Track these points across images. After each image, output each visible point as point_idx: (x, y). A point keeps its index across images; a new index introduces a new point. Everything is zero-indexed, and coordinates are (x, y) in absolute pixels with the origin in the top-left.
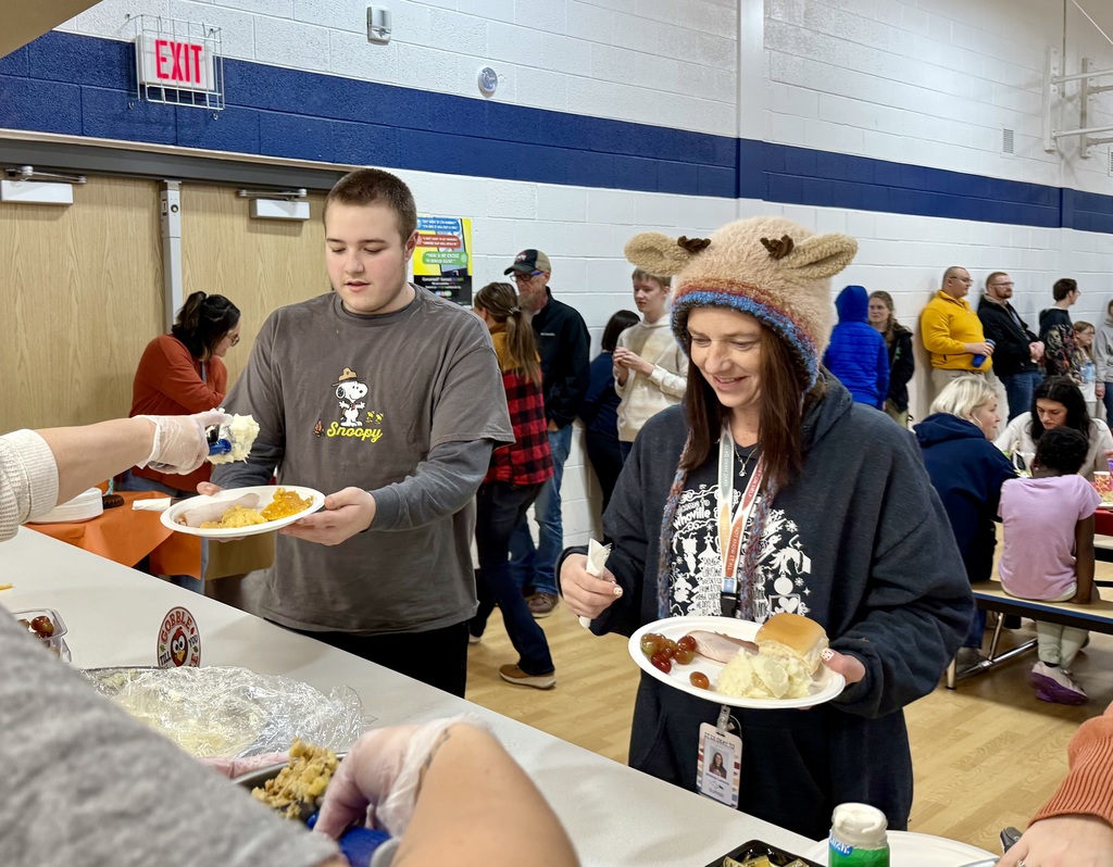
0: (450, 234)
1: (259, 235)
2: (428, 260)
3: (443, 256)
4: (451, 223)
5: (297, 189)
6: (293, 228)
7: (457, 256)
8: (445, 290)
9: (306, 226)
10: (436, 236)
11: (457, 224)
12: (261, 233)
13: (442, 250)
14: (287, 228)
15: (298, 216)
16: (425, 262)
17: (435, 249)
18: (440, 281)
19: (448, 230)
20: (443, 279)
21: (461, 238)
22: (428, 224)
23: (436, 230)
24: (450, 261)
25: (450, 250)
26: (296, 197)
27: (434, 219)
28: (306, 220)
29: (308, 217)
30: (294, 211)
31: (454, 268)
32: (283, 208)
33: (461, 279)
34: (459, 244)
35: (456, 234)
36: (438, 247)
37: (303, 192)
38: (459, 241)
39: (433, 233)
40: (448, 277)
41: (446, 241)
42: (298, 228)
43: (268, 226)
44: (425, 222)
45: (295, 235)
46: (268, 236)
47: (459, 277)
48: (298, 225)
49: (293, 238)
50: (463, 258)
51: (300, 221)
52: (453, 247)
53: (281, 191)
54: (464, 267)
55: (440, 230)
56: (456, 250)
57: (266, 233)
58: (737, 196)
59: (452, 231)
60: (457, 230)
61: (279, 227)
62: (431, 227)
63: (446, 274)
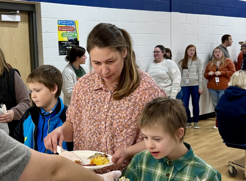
0: (71, 26)
1: (2, 27)
2: (63, 36)
3: (69, 34)
4: (71, 22)
5: (16, 11)
6: (15, 25)
7: (73, 34)
8: (69, 46)
9: (19, 24)
10: (66, 27)
11: (73, 23)
12: (3, 27)
13: (68, 32)
14: (13, 25)
15: (16, 20)
16: (62, 36)
17: (66, 32)
18: (68, 43)
19: (70, 25)
20: (69, 42)
21: (75, 27)
22: (63, 23)
23: (66, 25)
24: (71, 36)
25: (71, 32)
26: (16, 13)
27: (65, 21)
28: (19, 22)
29: (20, 20)
30: (15, 18)
31: (73, 38)
32: (11, 18)
33: (75, 42)
34: (74, 30)
35: (73, 26)
36: (67, 31)
37: (18, 12)
38: (74, 29)
39: (65, 26)
40: (71, 42)
41: (69, 29)
42: (16, 25)
43: (6, 24)
44: (62, 22)
45: (16, 27)
46: (6, 28)
47: (75, 41)
48: (16, 24)
49: (15, 28)
50: (76, 35)
51: (17, 22)
52: (72, 31)
53: (10, 12)
54: (76, 38)
55: (67, 25)
56: (73, 32)
57: (5, 27)
58: (170, 11)
59: (72, 25)
60: (73, 25)
61: (10, 24)
62: (64, 24)
63: (70, 41)
